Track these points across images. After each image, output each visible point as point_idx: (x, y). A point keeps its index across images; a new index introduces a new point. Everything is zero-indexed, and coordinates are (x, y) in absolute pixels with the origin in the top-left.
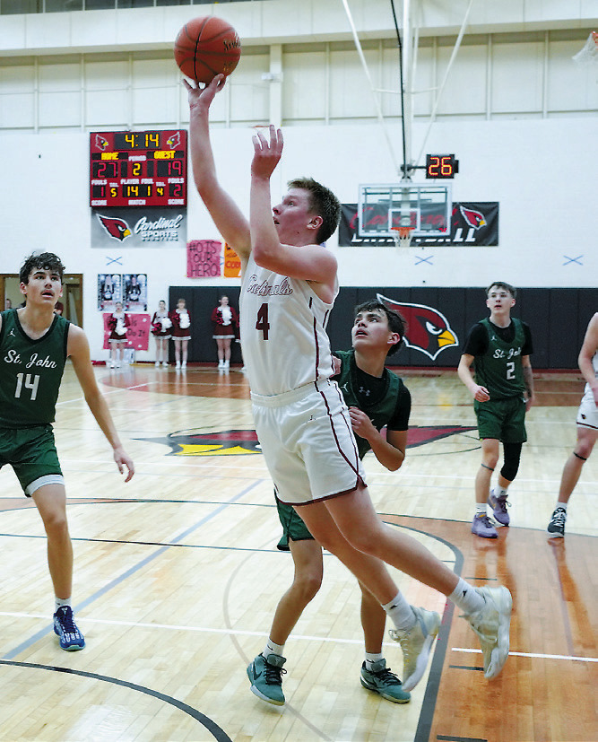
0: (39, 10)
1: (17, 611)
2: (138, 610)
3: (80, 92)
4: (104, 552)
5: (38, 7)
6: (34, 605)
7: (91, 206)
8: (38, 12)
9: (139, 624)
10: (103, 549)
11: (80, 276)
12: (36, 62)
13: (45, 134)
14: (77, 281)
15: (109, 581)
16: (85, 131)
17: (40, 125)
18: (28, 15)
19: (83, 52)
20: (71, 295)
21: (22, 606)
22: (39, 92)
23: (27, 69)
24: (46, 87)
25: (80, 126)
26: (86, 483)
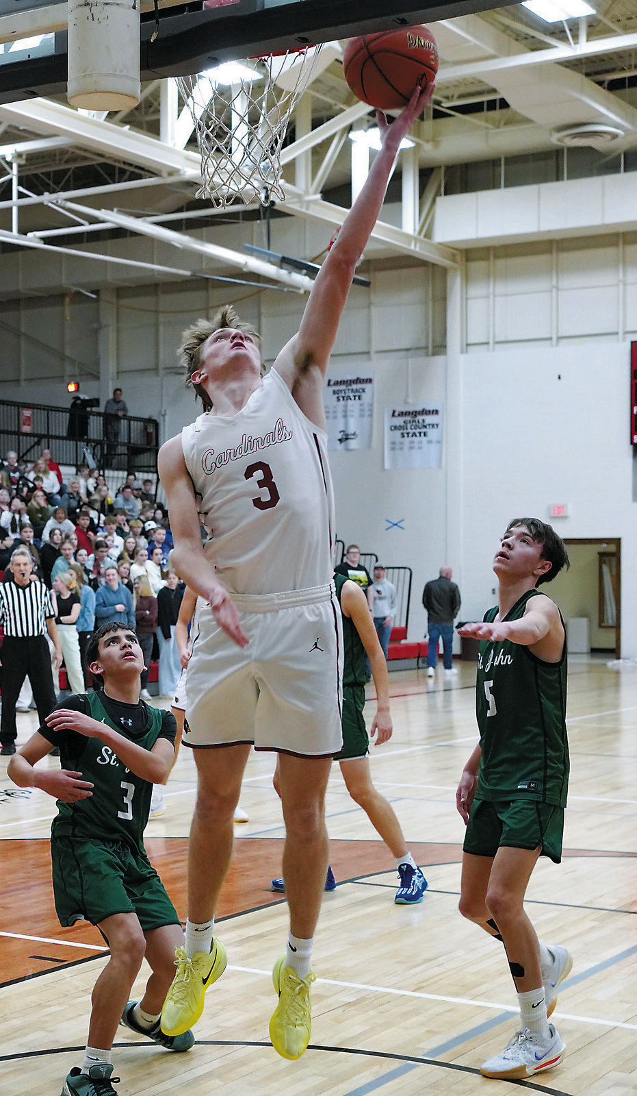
0: (558, 178)
1: (456, 995)
2: (626, 1006)
3: (618, 285)
4: (595, 923)
5: (557, 174)
6: (483, 988)
7: (632, 442)
8: (558, 180)
9: (625, 1025)
10: (593, 920)
11: (617, 542)
12: (554, 248)
13: (566, 348)
14: (612, 548)
15: (592, 965)
16: (624, 339)
17: (560, 335)
18: (544, 187)
19: (622, 230)
20: (605, 569)
21: (463, 989)
22: (558, 289)
23: (542, 259)
24: (567, 282)
25: (617, 333)
26: (590, 829)
